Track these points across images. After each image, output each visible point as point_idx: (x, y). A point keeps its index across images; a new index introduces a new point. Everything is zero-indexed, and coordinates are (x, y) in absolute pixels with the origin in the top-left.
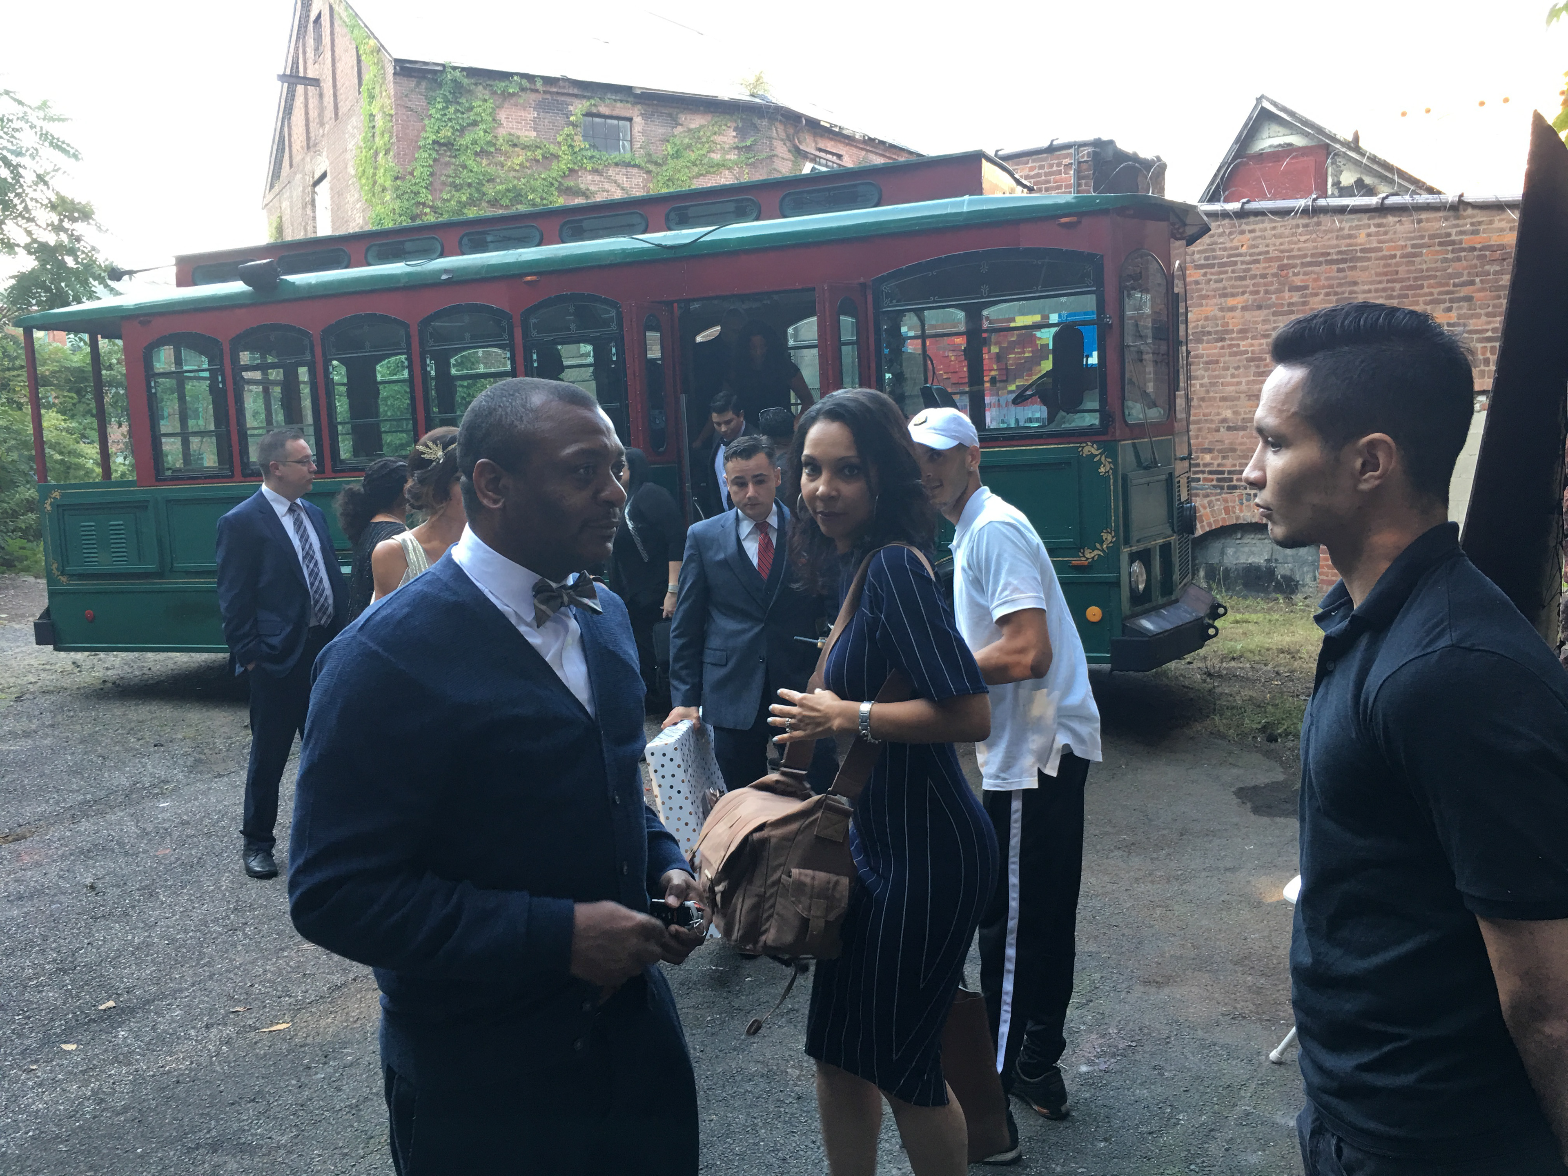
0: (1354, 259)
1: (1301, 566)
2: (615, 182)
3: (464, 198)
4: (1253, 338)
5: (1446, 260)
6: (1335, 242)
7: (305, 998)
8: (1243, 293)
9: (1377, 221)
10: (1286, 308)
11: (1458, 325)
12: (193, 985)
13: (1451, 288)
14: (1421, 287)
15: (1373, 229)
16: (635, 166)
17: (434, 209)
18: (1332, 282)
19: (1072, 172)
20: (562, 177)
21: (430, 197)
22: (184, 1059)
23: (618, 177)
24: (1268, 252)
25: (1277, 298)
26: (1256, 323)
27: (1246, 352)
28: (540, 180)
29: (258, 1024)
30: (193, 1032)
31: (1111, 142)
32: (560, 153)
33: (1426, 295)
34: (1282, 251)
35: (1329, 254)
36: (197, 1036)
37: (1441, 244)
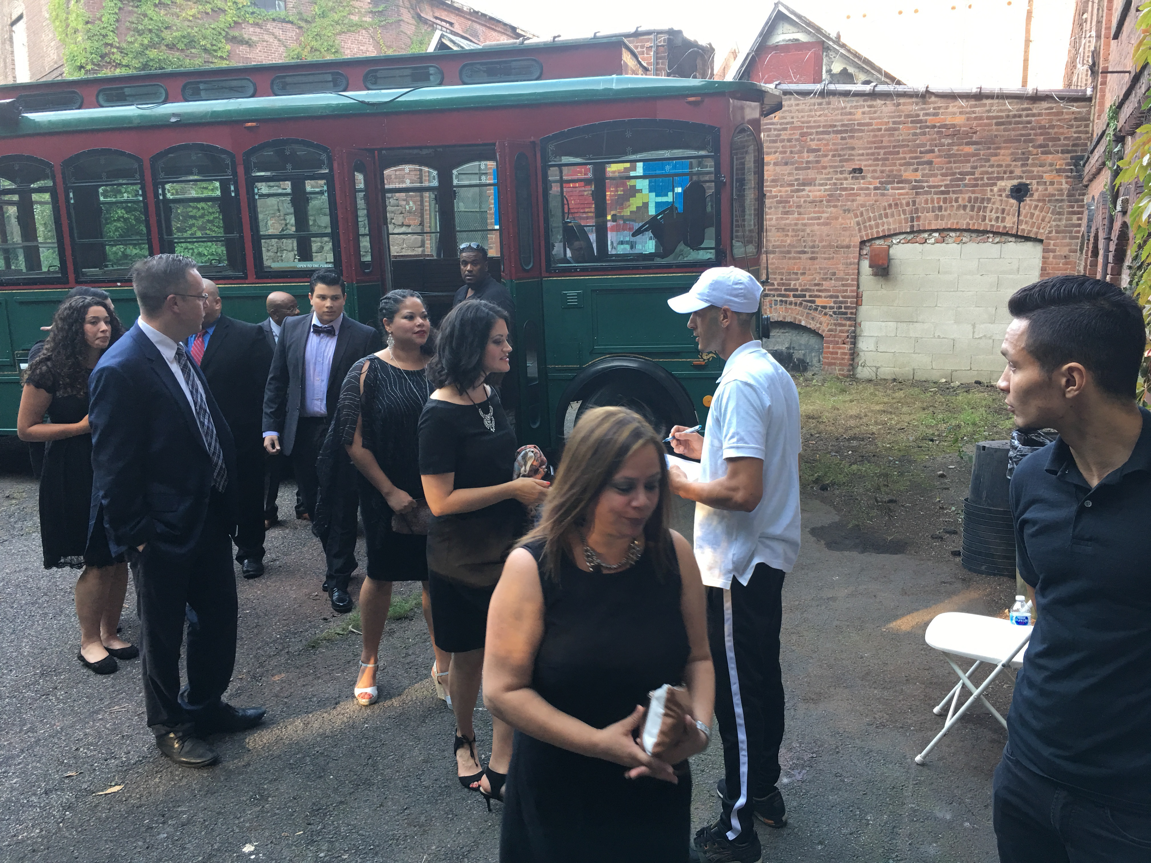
0: (853, 131)
1: (810, 352)
2: (273, 35)
3: (146, 42)
4: (781, 186)
5: (915, 134)
6: (839, 117)
7: (128, 759)
8: (775, 152)
9: (869, 103)
10: (805, 165)
11: (922, 181)
12: (22, 751)
13: (918, 154)
14: (898, 153)
15: (866, 109)
16: (289, 22)
17: (120, 49)
18: (836, 147)
19: (652, 53)
20: (228, 28)
21: (116, 39)
22: (33, 826)
23: (275, 30)
24: (793, 123)
25: (799, 157)
26: (783, 175)
27: (776, 196)
28: (210, 30)
29: (92, 788)
30: (34, 799)
31: (680, 32)
32: (226, 8)
33: (901, 159)
34: (803, 123)
35: (835, 126)
36: (40, 803)
37: (912, 122)
